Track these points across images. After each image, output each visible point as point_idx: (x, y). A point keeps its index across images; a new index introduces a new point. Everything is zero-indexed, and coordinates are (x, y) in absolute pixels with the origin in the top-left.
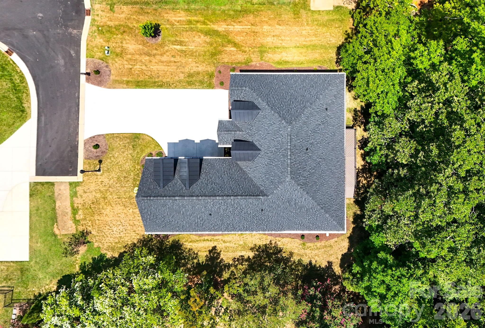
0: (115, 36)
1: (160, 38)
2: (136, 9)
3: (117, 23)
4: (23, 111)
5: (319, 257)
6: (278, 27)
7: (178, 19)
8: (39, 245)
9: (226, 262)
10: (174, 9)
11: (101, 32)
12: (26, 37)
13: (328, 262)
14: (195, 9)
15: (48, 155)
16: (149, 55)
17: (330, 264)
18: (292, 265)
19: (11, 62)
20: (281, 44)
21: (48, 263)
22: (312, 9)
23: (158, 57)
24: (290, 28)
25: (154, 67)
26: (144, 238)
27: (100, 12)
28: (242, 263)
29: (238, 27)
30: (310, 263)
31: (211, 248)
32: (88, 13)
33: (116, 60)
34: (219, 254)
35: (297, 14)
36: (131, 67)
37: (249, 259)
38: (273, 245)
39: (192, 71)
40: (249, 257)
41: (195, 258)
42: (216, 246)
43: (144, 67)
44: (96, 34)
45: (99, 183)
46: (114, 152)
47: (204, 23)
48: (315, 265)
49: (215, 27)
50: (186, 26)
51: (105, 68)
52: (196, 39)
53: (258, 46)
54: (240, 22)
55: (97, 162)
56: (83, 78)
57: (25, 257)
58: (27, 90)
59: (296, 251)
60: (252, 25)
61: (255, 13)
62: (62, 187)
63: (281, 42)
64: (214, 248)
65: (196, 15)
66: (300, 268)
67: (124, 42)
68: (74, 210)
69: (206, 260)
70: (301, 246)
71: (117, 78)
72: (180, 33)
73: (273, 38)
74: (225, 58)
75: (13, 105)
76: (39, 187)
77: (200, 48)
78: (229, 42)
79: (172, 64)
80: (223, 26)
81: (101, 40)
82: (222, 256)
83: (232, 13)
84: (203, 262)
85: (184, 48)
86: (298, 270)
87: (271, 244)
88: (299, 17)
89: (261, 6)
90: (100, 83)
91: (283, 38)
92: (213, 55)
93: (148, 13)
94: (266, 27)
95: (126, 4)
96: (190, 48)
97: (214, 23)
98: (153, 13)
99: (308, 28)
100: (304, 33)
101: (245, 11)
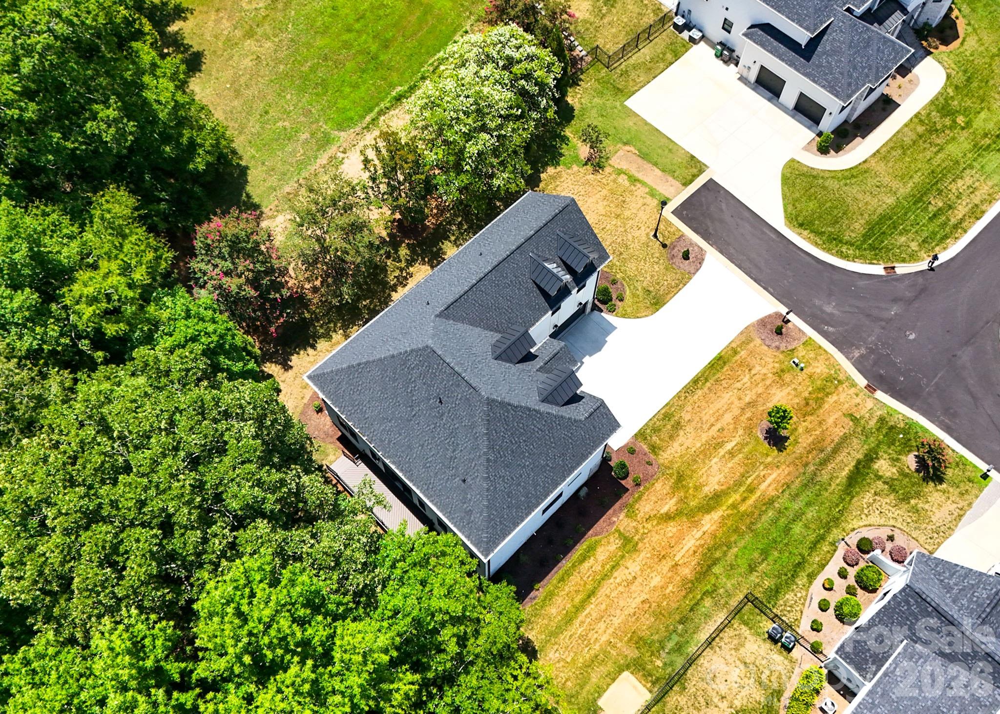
0: (810, 389)
1: (761, 437)
2: (826, 443)
3: (826, 406)
4: (801, 225)
5: (309, 362)
6: (644, 596)
7: (769, 480)
8: (631, 124)
9: (417, 264)
10: (788, 487)
11: (829, 379)
12: (895, 300)
13: (291, 367)
14: (765, 512)
15: (724, 206)
16: (751, 404)
17: (287, 367)
18: (335, 326)
19: (875, 262)
20: (615, 578)
21: (602, 116)
22: (626, 674)
23: (736, 412)
24: (626, 613)
25: (727, 397)
27: (858, 400)
28: (398, 279)
29: (690, 543)
30: (313, 347)
32: (871, 388)
33: (777, 365)
35: (639, 641)
36: (753, 372)
37: (394, 288)
39: (681, 433)
40: (396, 292)
41: (455, 241)
43: (738, 385)
44: (833, 372)
45: (640, 225)
46: (662, 267)
47: (734, 506)
48: (305, 350)
49: (716, 515)
50: (750, 480)
51: (777, 343)
52: (720, 477)
53: (640, 545)
54: (695, 552)
55: (666, 242)
57: (630, 103)
58: (824, 249)
60: (676, 565)
61: (690, 585)
62: (672, 190)
63: (618, 581)
65: (755, 506)
66: (322, 331)
67: (793, 392)
68: (635, 180)
69: (441, 249)
71: (752, 345)
72: (746, 465)
73: (633, 574)
74: (661, 487)
75: (817, 222)
76: (695, 171)
77: (704, 470)
78: (679, 513)
79: (713, 420)
80: (709, 526)
81: (818, 371)
82: (427, 267)
83: (718, 554)
84: (443, 243)
85: (722, 452)
86: (321, 326)
88: (630, 639)
89: (693, 602)
90: (762, 323)
91: (621, 589)
92: (680, 478)
93: (809, 452)
94: (656, 581)
95: (845, 438)
96: (715, 460)
97: (723, 518)
98: (804, 459)
99: (604, 638)
100: (602, 625)
101: (704, 573)
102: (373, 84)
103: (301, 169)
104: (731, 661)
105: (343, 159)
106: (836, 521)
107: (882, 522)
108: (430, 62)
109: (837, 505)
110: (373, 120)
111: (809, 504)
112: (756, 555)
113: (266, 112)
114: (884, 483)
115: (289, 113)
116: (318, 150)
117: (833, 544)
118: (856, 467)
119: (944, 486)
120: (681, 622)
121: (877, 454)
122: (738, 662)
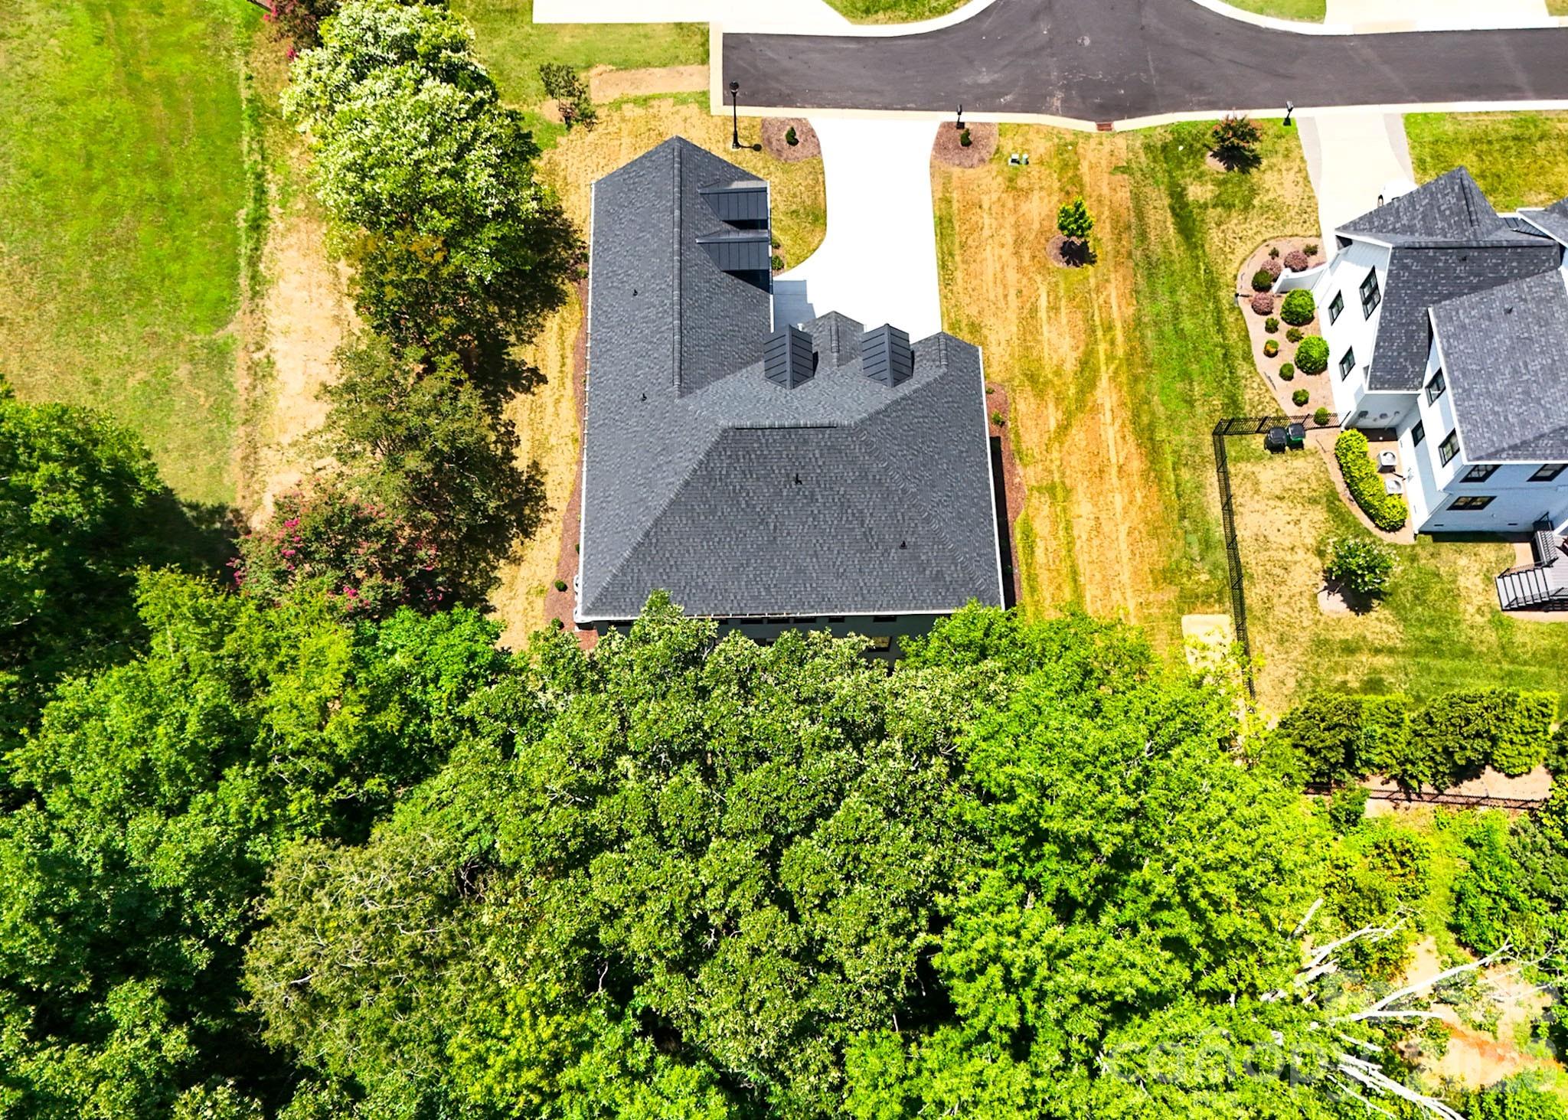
0: (1055, 176)
1: (1062, 265)
2: (1124, 215)
3: (1086, 179)
4: (867, 11)
6: (1123, 529)
7: (1114, 302)
8: (568, 40)
9: (505, 406)
10: (1137, 292)
11: (1061, 149)
12: (1034, 17)
14: (1143, 337)
15: (770, 54)
16: (1019, 241)
18: (487, 561)
20: (1080, 537)
21: (525, 55)
22: (1186, 619)
23: (1014, 262)
24: (1125, 560)
25: (988, 254)
26: (575, 231)
27: (1107, 148)
28: (502, 442)
29: (1111, 434)
30: (490, 609)
31: (542, 372)
32: (1104, 126)
33: (1000, 179)
34: (527, 390)
35: (1167, 576)
36: (986, 206)
37: (509, 457)
38: (542, 516)
39: (985, 331)
40: (516, 458)
41: (519, 339)
42: (546, 382)
44: (1056, 140)
46: (779, 174)
47: (1110, 358)
49: (1104, 382)
50: (1097, 318)
51: (977, 156)
52: (1068, 342)
53: (1067, 481)
54: (1124, 437)
55: (754, 143)
56: (952, 117)
57: (540, 16)
58: (916, 18)
59: (524, 570)
60: (1120, 467)
61: (1152, 474)
62: (696, 79)
63: (1084, 537)
64: (543, 380)
65: (1128, 339)
66: (477, 583)
67: (1044, 193)
68: (645, 100)
69: (514, 362)
70: (535, 584)
71: (955, 179)
72: (1078, 307)
73: (1092, 516)
74: (1024, 405)
76: (698, 39)
77: (1046, 350)
78: (1069, 415)
79: (1000, 291)
80: (1107, 399)
81: (1042, 150)
82: (520, 397)
83: (1145, 419)
84: (508, 354)
85: (1043, 314)
86: (472, 577)
87: (546, 511)
88: (1156, 582)
89: (1173, 488)
90: (941, 147)
91: (1096, 542)
92: (1032, 378)
93: (1119, 240)
94: (1119, 501)
95: (1136, 197)
96: (1045, 328)
97: (1113, 378)
98: (1123, 251)
99: (1131, 606)
100: (1116, 595)
101: (1152, 449)
102: (202, 234)
103: (226, 415)
104: (1264, 508)
105: (268, 357)
106: (1212, 284)
107: (1250, 246)
108: (245, 149)
109: (1198, 268)
110: (253, 278)
111: (1173, 291)
112: (1179, 386)
113: (96, 382)
114: (1215, 206)
115: (128, 359)
116: (222, 373)
117: (1234, 308)
118: (1175, 214)
119: (1265, 162)
120: (1182, 517)
121: (1179, 185)
122: (1272, 503)
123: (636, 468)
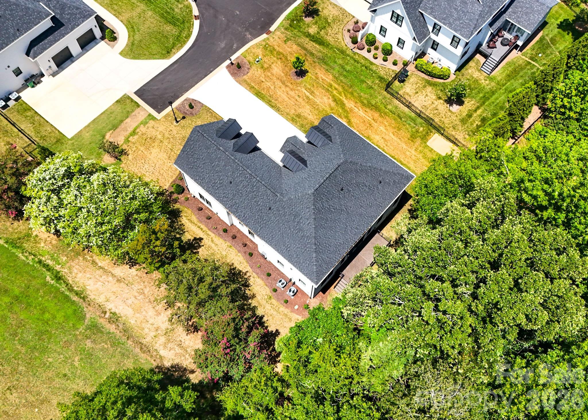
0: (272, 56)
1: (301, 79)
2: (301, 52)
3: (281, 50)
4: (168, 52)
5: (273, 319)
6: (391, 135)
7: (324, 78)
8: (87, 134)
10: (327, 70)
11: (265, 48)
12: (216, 17)
13: (277, 330)
14: (341, 81)
15: (156, 87)
16: (283, 83)
17: (277, 333)
18: (246, 305)
19: (192, 23)
22: (428, 144)
23: (288, 89)
24: (400, 142)
25: (279, 93)
27: (276, 38)
29: (361, 113)
30: (262, 317)
31: (198, 237)
32: (268, 33)
33: (259, 69)
34: (200, 246)
35: (413, 137)
36: (264, 80)
38: (246, 277)
39: (302, 114)
41: (180, 234)
42: (203, 239)
43: (272, 88)
44: (261, 47)
45: (168, 130)
46: (199, 120)
47: (340, 94)
48: (264, 322)
49: (346, 102)
50: (325, 86)
51: (246, 69)
52: (325, 99)
54: (366, 111)
55: (181, 117)
56: (226, 63)
57: (69, 135)
58: (184, 44)
59: (258, 297)
60: (373, 119)
61: (382, 114)
62: (142, 113)
64: (201, 239)
65: (339, 84)
67: (275, 64)
68: (134, 132)
69: (186, 242)
70: (266, 297)
71: (248, 80)
72: (317, 87)
73: (381, 138)
75: (166, 45)
76: (128, 101)
77: (322, 105)
78: (347, 117)
79: (293, 100)
80: (351, 105)
81: (261, 52)
82: (200, 250)
83: (365, 102)
85: (311, 97)
87: (245, 274)
88: (412, 141)
89: (391, 113)
90: (233, 74)
91: (389, 144)
94: (382, 128)
95: (299, 45)
96: (316, 100)
97: (346, 98)
98: (312, 62)
99: (413, 152)
100: (408, 153)
101: (376, 108)
102: (43, 297)
103: (119, 343)
104: (416, 99)
105: (111, 313)
106: (342, 52)
107: (341, 34)
108: (24, 258)
109: (335, 51)
110: (77, 294)
111: (335, 62)
112: (364, 85)
113: (65, 375)
114: (321, 31)
115: (66, 358)
116: (102, 332)
117: (355, 54)
118: (314, 41)
119: (320, 9)
120: (401, 119)
121: (306, 33)
122: (416, 96)
123: (290, 229)
